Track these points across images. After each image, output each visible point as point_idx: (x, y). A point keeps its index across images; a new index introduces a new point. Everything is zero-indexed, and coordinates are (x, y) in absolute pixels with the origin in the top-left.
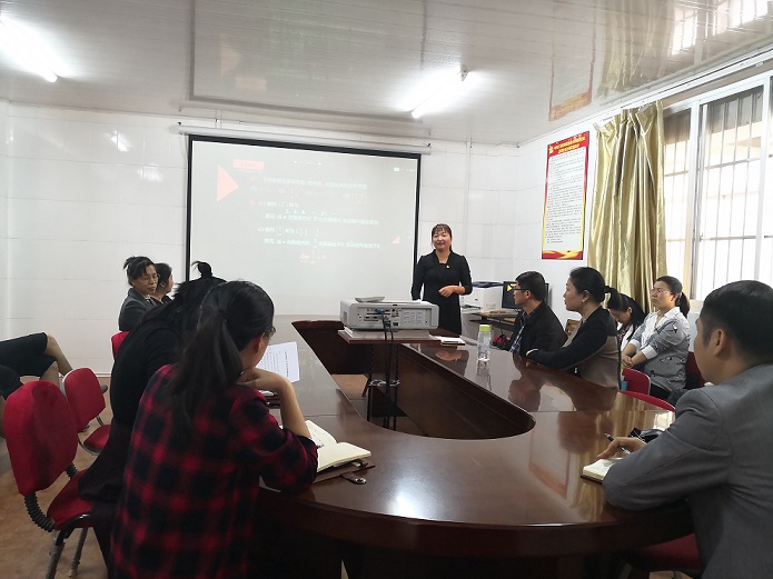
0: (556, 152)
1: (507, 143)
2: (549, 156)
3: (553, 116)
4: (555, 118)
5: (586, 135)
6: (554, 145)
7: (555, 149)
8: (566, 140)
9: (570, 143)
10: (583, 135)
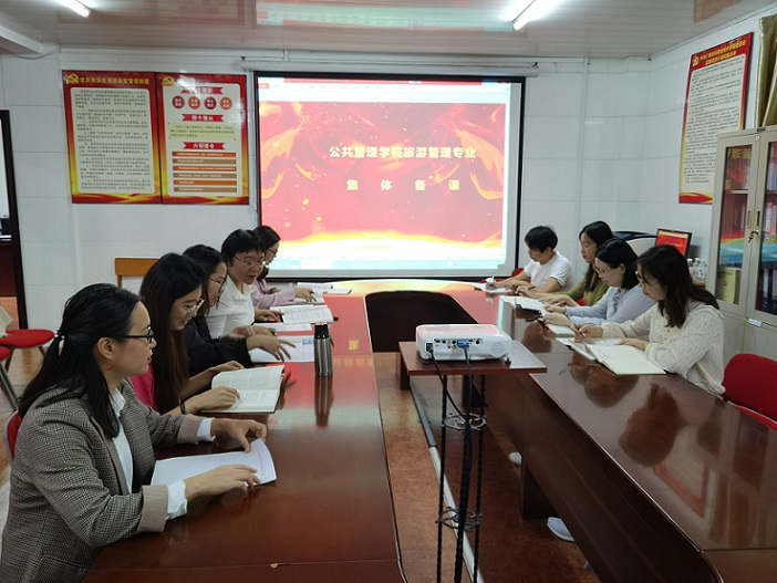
0: (702, 64)
1: (635, 56)
2: (692, 68)
3: (699, 14)
4: (704, 18)
5: (749, 37)
6: (699, 55)
7: (701, 61)
8: (719, 47)
9: (724, 50)
10: (743, 38)
